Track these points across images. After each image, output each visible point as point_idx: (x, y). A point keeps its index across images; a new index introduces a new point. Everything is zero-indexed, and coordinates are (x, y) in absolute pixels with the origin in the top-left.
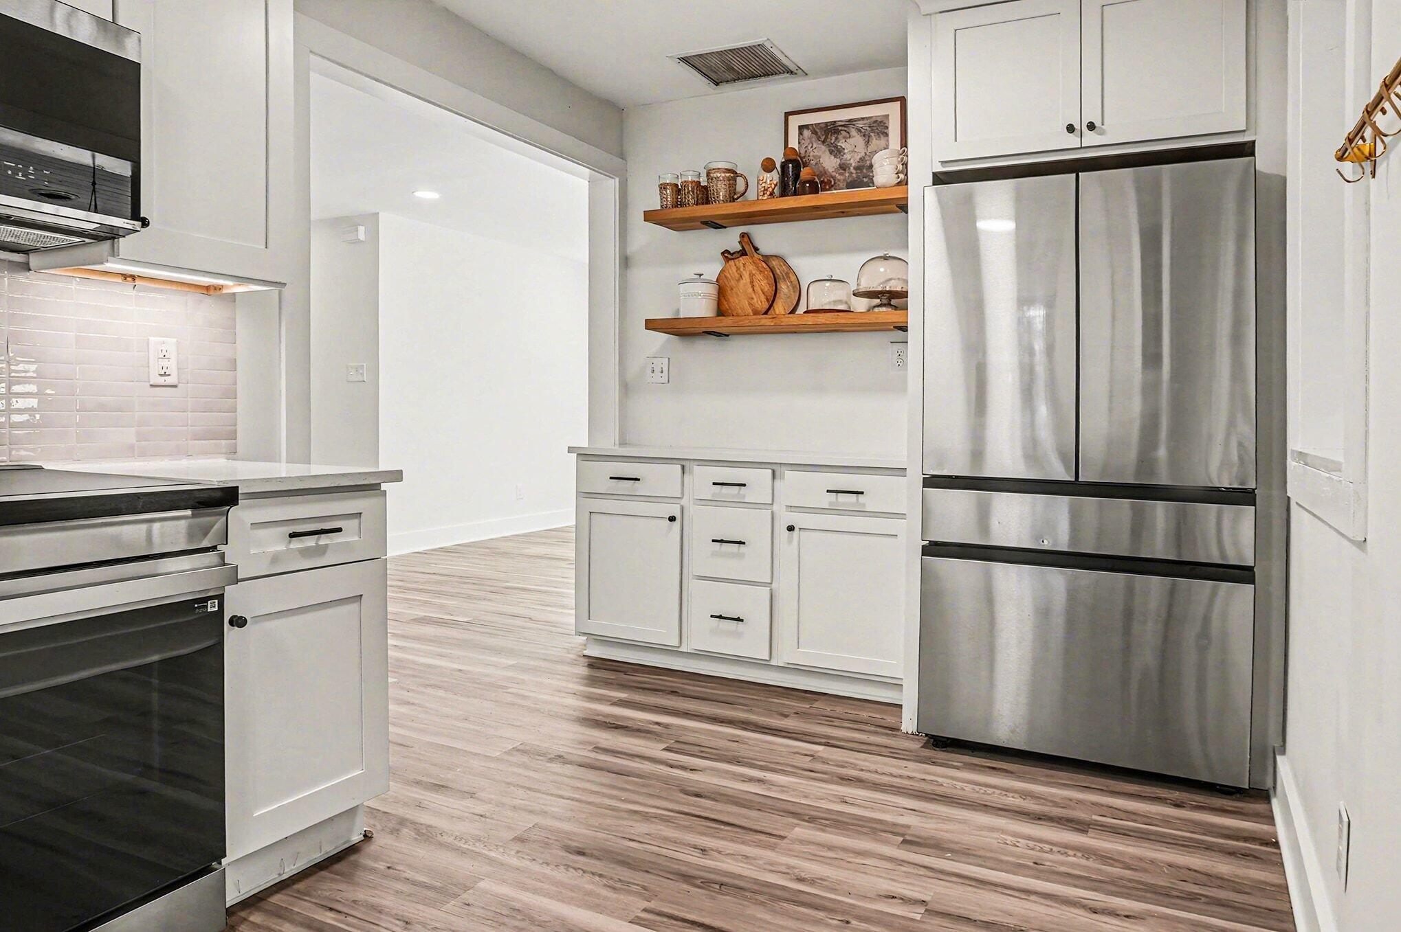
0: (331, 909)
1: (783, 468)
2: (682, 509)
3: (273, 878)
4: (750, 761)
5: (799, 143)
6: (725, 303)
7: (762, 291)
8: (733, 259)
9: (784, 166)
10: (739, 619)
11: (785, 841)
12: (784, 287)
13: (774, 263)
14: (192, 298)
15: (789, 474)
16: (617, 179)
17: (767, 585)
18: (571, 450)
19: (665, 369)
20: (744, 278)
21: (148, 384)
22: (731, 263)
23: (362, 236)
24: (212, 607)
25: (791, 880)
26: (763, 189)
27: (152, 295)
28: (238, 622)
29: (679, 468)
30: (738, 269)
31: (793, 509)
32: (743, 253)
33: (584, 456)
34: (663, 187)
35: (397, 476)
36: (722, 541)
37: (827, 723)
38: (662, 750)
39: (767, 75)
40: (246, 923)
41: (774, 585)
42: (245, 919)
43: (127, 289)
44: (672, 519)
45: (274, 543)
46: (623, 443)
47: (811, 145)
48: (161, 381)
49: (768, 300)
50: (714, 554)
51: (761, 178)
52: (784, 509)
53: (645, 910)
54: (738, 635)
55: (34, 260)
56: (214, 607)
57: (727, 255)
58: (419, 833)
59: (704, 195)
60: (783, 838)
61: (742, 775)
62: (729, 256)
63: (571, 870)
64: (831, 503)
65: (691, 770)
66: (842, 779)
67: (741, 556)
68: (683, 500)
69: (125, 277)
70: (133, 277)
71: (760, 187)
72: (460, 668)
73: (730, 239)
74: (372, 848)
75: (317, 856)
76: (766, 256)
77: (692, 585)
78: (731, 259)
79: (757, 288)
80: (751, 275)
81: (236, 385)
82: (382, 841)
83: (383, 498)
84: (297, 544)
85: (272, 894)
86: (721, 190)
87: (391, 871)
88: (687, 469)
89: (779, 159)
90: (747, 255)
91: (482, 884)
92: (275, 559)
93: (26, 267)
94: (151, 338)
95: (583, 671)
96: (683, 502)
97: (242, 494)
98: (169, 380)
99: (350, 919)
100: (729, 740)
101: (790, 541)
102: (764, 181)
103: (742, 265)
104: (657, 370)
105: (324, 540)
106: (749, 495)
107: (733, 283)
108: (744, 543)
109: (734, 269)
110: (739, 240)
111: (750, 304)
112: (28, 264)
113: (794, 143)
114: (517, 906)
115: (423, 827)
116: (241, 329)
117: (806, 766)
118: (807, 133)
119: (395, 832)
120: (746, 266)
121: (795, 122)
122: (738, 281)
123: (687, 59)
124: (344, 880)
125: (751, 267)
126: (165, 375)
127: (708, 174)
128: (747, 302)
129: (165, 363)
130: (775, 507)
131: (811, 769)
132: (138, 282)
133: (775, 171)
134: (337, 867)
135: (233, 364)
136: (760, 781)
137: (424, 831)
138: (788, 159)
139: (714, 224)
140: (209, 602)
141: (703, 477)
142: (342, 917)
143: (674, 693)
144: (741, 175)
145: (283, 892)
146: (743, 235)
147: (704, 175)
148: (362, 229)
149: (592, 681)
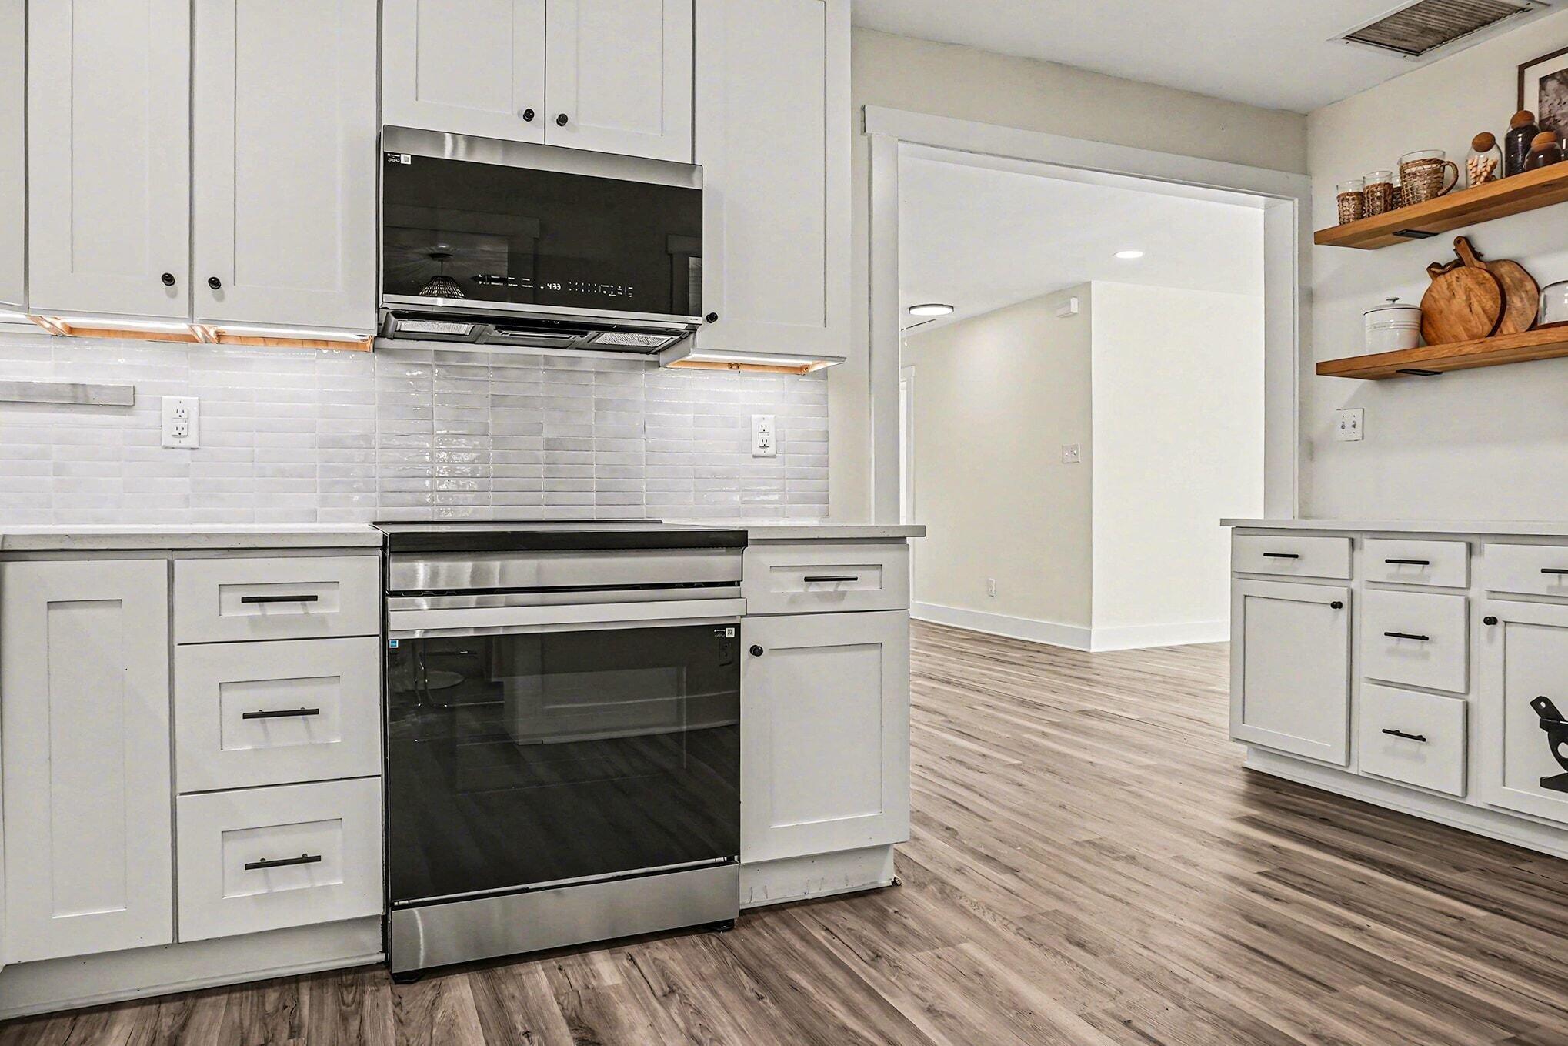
0: (827, 929)
1: (1483, 540)
2: (1352, 593)
3: (798, 895)
4: (1364, 906)
5: (1540, 101)
6: (1432, 332)
7: (1484, 311)
8: (1444, 273)
9: (1510, 139)
10: (1421, 738)
11: (1335, 995)
12: (1516, 301)
13: (1504, 270)
14: (788, 378)
15: (1490, 548)
16: (1297, 200)
17: (1459, 696)
18: (1224, 522)
19: (1359, 424)
20: (1457, 297)
21: (751, 455)
22: (1441, 279)
23: (1074, 309)
24: (730, 634)
25: (1304, 1034)
26: (1474, 176)
27: (754, 379)
28: (756, 651)
29: (1346, 542)
30: (1449, 285)
31: (1497, 596)
32: (1459, 263)
33: (1241, 528)
34: (1342, 199)
35: (920, 531)
36: (1399, 635)
37: (1521, 889)
38: (1256, 873)
39: (1485, 23)
40: (761, 921)
41: (1471, 698)
42: (761, 918)
43: (733, 375)
44: (1337, 605)
45: (792, 585)
46: (1303, 516)
47: (1558, 101)
48: (761, 452)
49: (1491, 321)
50: (1391, 652)
51: (1470, 162)
52: (1485, 595)
53: (1105, 1011)
54: (1419, 758)
55: (663, 357)
56: (732, 633)
57: (1436, 270)
58: (942, 891)
59: (1392, 197)
60: (1333, 990)
61: (1339, 918)
62: (1438, 271)
63: (1059, 957)
64: (1550, 588)
65: (1276, 899)
66: (1484, 953)
67: (1425, 656)
68: (1352, 583)
69: (731, 365)
70: (738, 365)
71: (1470, 173)
72: (1091, 760)
73: (1442, 248)
74: (895, 894)
75: (843, 888)
76: (1492, 262)
77: (1365, 691)
78: (1439, 274)
79: (1476, 307)
80: (1468, 291)
81: (828, 454)
82: (907, 891)
83: (907, 552)
84: (815, 588)
85: (790, 907)
86: (1421, 185)
87: (896, 915)
88: (1357, 544)
89: (1501, 131)
90: (1464, 265)
91: (965, 946)
92: (793, 599)
93: (657, 364)
94: (753, 416)
95: (1240, 784)
96: (1353, 585)
97: (751, 540)
98: (769, 451)
99: (836, 941)
100: (1354, 881)
101: (1491, 639)
102: (1474, 164)
103: (1454, 279)
104: (1349, 424)
105: (843, 587)
106: (1435, 576)
107: (1442, 304)
108: (1427, 639)
109: (1445, 286)
110: (1454, 248)
111: (1466, 329)
112: (658, 362)
113: (1532, 105)
114: (981, 970)
115: (949, 887)
116: (833, 405)
117: (1438, 927)
118: (1552, 85)
119: (920, 886)
120: (1460, 279)
121: (1533, 75)
122: (1449, 300)
123: (1354, 36)
124: (854, 911)
125: (1466, 281)
126: (765, 447)
127: (1402, 170)
128: (1461, 328)
129: (765, 436)
130: (1472, 593)
131: (1443, 932)
132: (742, 369)
133: (1494, 150)
134: (856, 901)
135: (826, 436)
136: (1359, 928)
137: (948, 891)
138: (1515, 127)
139: (1409, 233)
140: (727, 629)
141: (1374, 552)
142: (830, 937)
143: (1324, 821)
144: (1449, 163)
145: (803, 907)
146: (1458, 241)
147: (1396, 171)
148: (1074, 301)
149: (1250, 799)
